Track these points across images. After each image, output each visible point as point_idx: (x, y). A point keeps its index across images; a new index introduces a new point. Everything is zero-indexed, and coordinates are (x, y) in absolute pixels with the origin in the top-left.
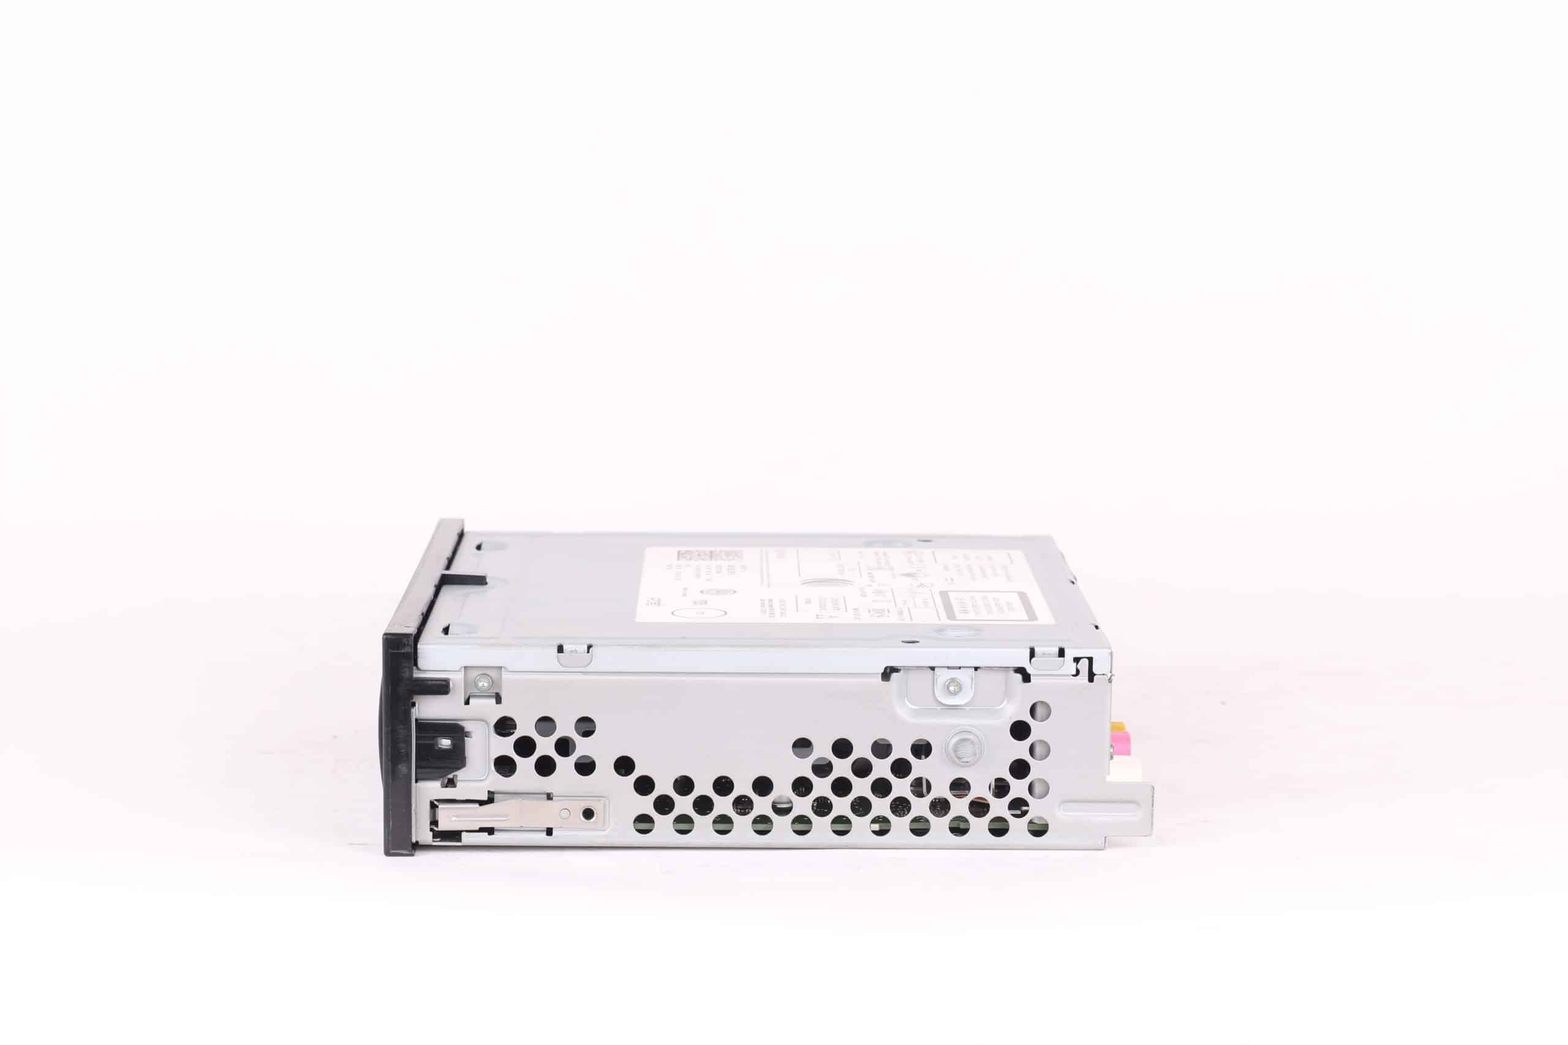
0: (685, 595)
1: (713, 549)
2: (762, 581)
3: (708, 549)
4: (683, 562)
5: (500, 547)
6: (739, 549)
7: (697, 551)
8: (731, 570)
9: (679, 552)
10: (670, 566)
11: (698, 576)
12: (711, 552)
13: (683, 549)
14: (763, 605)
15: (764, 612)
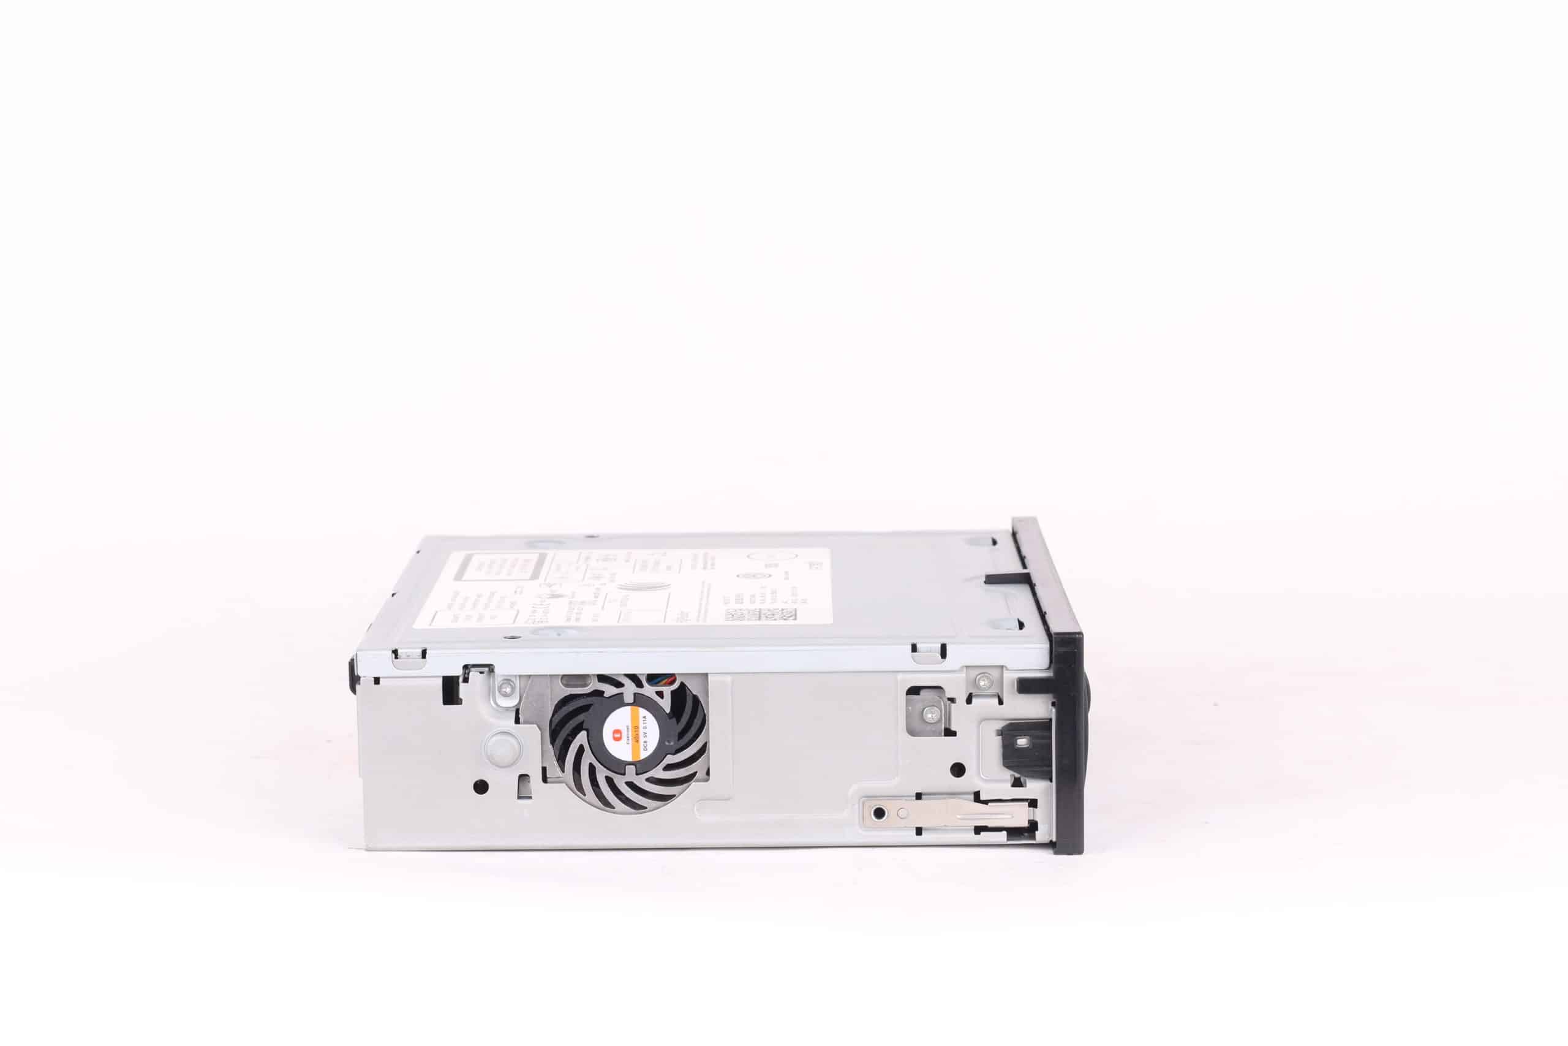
0: (786, 573)
1: (758, 622)
2: (709, 590)
3: (764, 622)
4: (790, 607)
5: (995, 625)
6: (730, 623)
7: (775, 620)
8: (739, 599)
9: (795, 619)
10: (804, 601)
11: (774, 592)
12: (760, 619)
13: (791, 622)
14: (713, 565)
15: (713, 559)
